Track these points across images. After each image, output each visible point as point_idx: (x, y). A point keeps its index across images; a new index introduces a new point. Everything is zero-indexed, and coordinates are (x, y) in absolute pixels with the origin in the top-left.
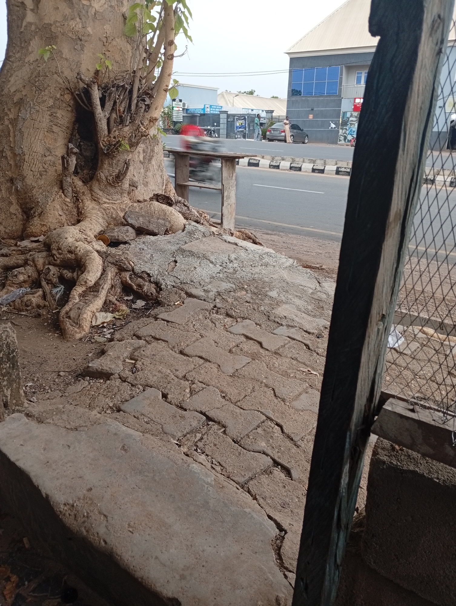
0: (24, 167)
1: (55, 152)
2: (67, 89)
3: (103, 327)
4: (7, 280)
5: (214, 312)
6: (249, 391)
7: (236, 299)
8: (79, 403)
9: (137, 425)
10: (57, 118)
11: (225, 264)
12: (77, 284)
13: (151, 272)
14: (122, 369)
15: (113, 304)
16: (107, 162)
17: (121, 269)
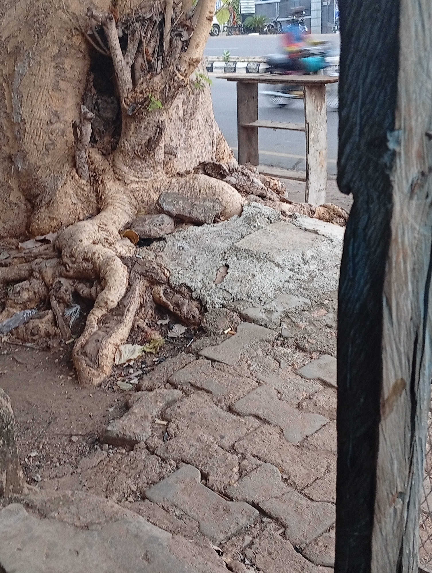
0: (25, 140)
1: (64, 117)
2: (77, 29)
3: (129, 366)
4: (7, 299)
5: (279, 343)
6: (323, 470)
7: (311, 323)
8: (94, 484)
9: (166, 521)
10: (65, 70)
11: (298, 266)
12: (95, 304)
13: (193, 284)
14: (150, 434)
15: (143, 331)
16: (132, 127)
17: (153, 282)
